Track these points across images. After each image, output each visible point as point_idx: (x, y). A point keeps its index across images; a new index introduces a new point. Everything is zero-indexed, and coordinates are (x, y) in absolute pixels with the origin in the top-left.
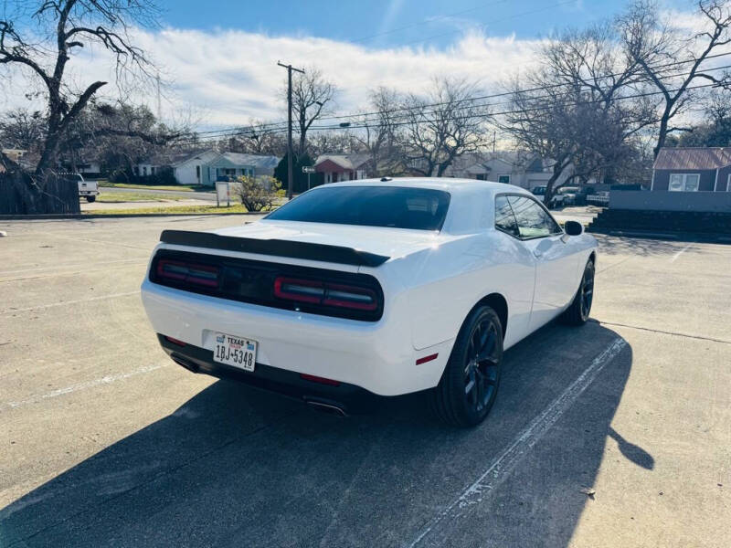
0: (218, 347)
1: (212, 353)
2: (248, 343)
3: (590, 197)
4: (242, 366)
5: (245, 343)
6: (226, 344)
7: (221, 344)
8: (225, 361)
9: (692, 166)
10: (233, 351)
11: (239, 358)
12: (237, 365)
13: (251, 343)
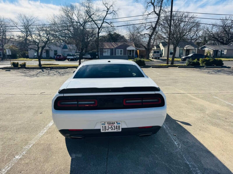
0: (103, 127)
1: (100, 130)
2: (117, 122)
3: (84, 57)
4: (116, 131)
5: (116, 123)
6: (107, 125)
7: (104, 126)
8: (107, 131)
9: (108, 47)
10: (110, 126)
11: (114, 128)
12: (113, 131)
13: (118, 122)
